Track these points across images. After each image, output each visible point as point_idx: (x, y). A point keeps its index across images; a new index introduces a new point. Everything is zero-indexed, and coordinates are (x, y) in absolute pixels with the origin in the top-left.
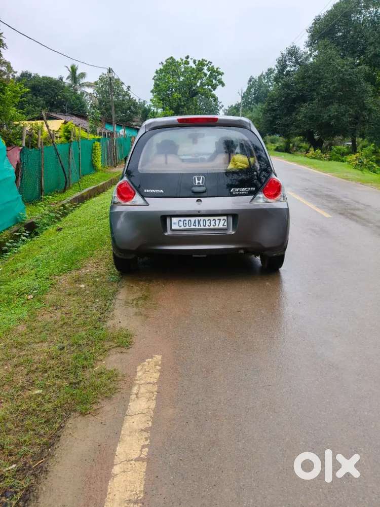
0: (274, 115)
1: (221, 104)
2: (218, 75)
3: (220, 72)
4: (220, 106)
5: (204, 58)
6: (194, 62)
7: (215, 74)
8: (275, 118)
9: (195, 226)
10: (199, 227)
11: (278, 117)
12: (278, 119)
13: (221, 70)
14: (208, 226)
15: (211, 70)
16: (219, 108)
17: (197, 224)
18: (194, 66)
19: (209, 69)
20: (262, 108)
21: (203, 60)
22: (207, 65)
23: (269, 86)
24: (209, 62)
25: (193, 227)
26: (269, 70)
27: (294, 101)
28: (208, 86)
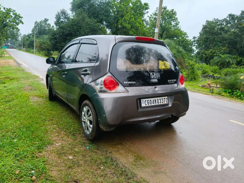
0: (55, 41)
1: (20, 33)
2: (19, 18)
3: (20, 16)
4: (19, 34)
5: (10, 8)
6: (4, 9)
7: (17, 17)
8: (56, 43)
9: (154, 103)
10: (156, 104)
11: (58, 42)
12: (58, 43)
13: (21, 16)
14: (160, 103)
15: (15, 14)
16: (19, 35)
17: (154, 102)
18: (4, 11)
19: (14, 14)
20: (49, 37)
21: (10, 9)
22: (12, 12)
23: (46, 27)
24: (14, 10)
25: (152, 104)
26: (45, 19)
27: (67, 35)
28: (14, 23)
